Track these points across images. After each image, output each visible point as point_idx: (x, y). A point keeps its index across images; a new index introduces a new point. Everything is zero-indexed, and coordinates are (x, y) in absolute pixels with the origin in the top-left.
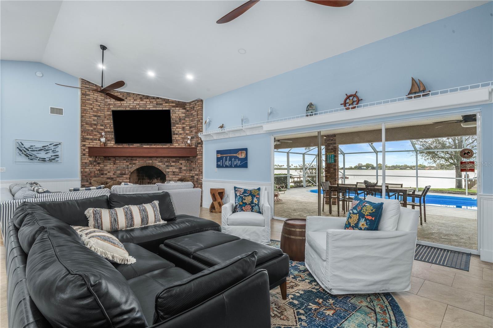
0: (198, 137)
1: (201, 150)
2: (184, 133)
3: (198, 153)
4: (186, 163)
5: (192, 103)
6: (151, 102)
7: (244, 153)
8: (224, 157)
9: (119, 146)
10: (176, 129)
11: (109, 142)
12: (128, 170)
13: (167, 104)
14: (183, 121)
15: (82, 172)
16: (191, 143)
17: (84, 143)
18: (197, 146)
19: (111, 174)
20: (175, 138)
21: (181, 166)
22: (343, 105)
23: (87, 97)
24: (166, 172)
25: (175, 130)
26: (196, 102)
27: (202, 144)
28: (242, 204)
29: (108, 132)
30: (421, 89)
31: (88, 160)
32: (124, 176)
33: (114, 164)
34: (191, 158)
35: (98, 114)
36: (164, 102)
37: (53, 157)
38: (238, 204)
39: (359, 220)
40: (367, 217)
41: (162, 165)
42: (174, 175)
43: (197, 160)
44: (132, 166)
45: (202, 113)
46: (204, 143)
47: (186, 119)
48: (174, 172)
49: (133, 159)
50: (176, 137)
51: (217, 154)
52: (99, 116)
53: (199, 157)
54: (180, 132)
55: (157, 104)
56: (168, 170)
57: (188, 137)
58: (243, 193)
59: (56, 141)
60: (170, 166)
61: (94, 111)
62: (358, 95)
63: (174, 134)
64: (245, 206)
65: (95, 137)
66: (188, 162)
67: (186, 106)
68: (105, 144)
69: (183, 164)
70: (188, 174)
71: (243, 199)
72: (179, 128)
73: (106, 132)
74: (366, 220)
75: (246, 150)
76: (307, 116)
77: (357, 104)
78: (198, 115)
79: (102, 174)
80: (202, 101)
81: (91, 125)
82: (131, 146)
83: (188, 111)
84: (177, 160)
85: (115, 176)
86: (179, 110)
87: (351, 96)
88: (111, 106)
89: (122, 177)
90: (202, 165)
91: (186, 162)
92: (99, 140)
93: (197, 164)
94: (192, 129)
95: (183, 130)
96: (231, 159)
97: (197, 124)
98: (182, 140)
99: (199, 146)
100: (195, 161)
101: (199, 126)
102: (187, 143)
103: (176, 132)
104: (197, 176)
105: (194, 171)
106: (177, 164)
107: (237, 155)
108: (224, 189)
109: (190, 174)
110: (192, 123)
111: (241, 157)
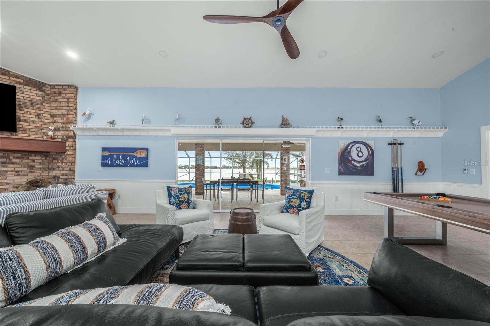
0: (68, 130)
1: (74, 146)
2: (39, 122)
3: (67, 148)
4: (43, 160)
5: (56, 87)
7: (145, 153)
8: (114, 155)
13: (7, 78)
14: (38, 106)
16: (54, 136)
18: (67, 141)
20: (21, 126)
21: (33, 164)
22: (242, 124)
25: (21, 115)
26: (67, 87)
27: (75, 138)
28: (179, 202)
30: (288, 123)
34: (51, 153)
38: (174, 203)
39: (301, 202)
40: (306, 200)
42: (18, 175)
43: (66, 157)
45: (76, 102)
46: (77, 137)
47: (44, 104)
48: (17, 172)
50: (23, 125)
51: (102, 151)
53: (69, 153)
54: (32, 119)
57: (50, 127)
58: (179, 192)
60: (9, 163)
62: (252, 119)
63: (20, 121)
64: (182, 204)
66: (46, 159)
67: (44, 88)
69: (36, 161)
71: (179, 198)
72: (30, 114)
74: (306, 202)
75: (147, 149)
77: (251, 125)
78: (68, 103)
83: (48, 94)
84: (25, 155)
86: (31, 90)
87: (247, 119)
90: (75, 163)
91: (44, 158)
93: (66, 161)
94: (55, 119)
95: (38, 118)
96: (125, 157)
97: (66, 113)
98: (35, 130)
99: (70, 140)
100: (63, 158)
101: (69, 116)
102: (46, 134)
103: (25, 118)
104: (66, 175)
105: (59, 170)
106: (24, 161)
107: (135, 154)
108: (115, 189)
109: (50, 174)
110: (56, 111)
111: (140, 156)
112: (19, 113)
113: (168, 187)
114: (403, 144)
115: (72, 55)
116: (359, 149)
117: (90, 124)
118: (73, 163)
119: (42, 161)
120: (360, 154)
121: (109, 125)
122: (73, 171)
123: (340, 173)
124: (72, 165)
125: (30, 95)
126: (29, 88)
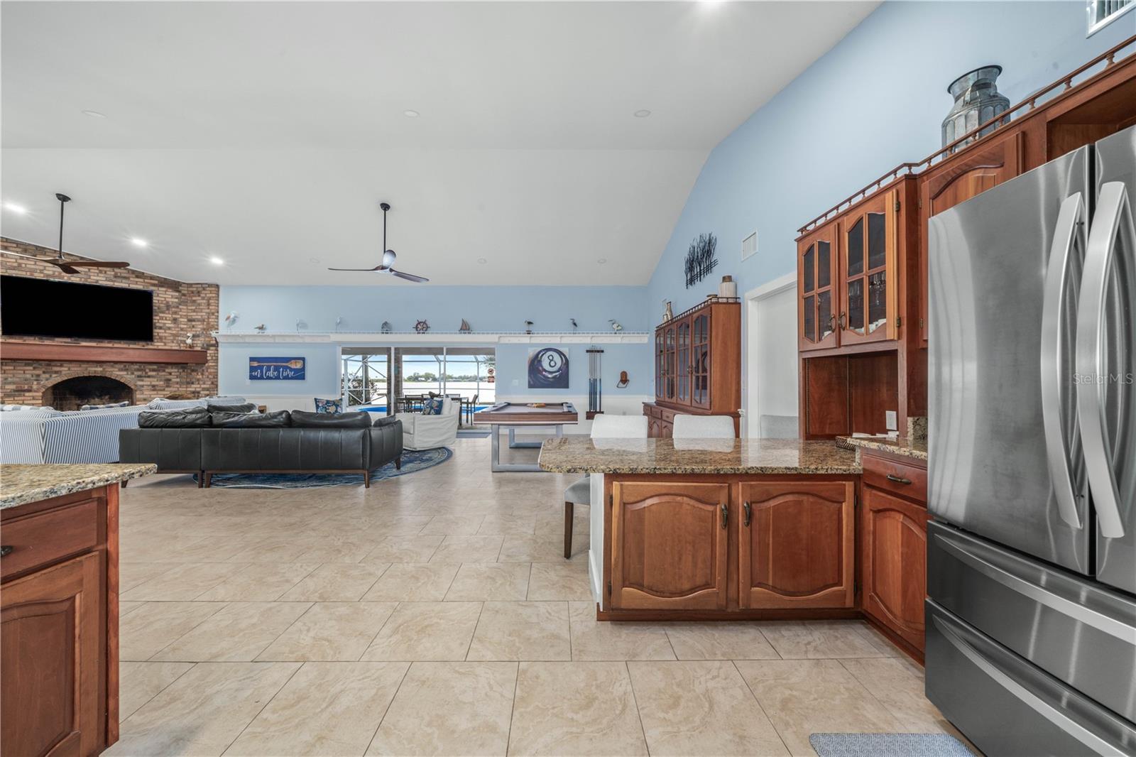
0: (210, 336)
1: (216, 355)
2: (176, 328)
3: (208, 358)
4: (180, 373)
5: (194, 286)
7: (301, 363)
8: (263, 366)
10: (162, 321)
12: (38, 384)
13: (142, 280)
14: (174, 309)
16: (193, 344)
18: (209, 349)
20: (156, 334)
21: (169, 377)
22: (415, 330)
24: (136, 386)
25: (158, 321)
27: (218, 347)
30: (468, 329)
32: (27, 394)
34: (189, 365)
36: (134, 276)
41: (128, 374)
42: (153, 390)
43: (207, 369)
44: (51, 376)
45: (218, 303)
46: (220, 344)
47: (180, 307)
48: (154, 386)
49: (53, 363)
50: (158, 333)
51: (250, 362)
53: (210, 364)
54: (167, 325)
55: (116, 277)
56: (140, 383)
57: (188, 335)
58: (325, 404)
60: (145, 377)
62: (427, 322)
63: (156, 328)
66: (184, 371)
67: (180, 288)
69: (173, 374)
70: (185, 389)
72: (166, 320)
75: (303, 359)
76: (383, 333)
77: (426, 330)
78: (209, 305)
80: (217, 286)
82: (48, 342)
83: (184, 295)
84: (162, 367)
86: (166, 291)
87: (421, 322)
89: (20, 396)
90: (217, 375)
91: (181, 370)
93: (207, 374)
94: (194, 323)
95: (175, 323)
96: (277, 369)
97: (206, 317)
98: (172, 338)
99: (212, 348)
100: (203, 370)
101: (210, 320)
102: (184, 342)
103: (161, 325)
104: (208, 390)
105: (199, 384)
106: (160, 374)
107: (289, 364)
108: (265, 406)
109: (188, 389)
110: (195, 314)
111: (295, 367)
112: (156, 319)
113: (316, 399)
114: (602, 351)
115: (217, 261)
116: (551, 358)
117: (236, 330)
118: (216, 376)
119: (178, 374)
120: (553, 364)
121: (258, 330)
122: (215, 385)
123: (531, 386)
124: (214, 378)
125: (165, 298)
126: (164, 289)
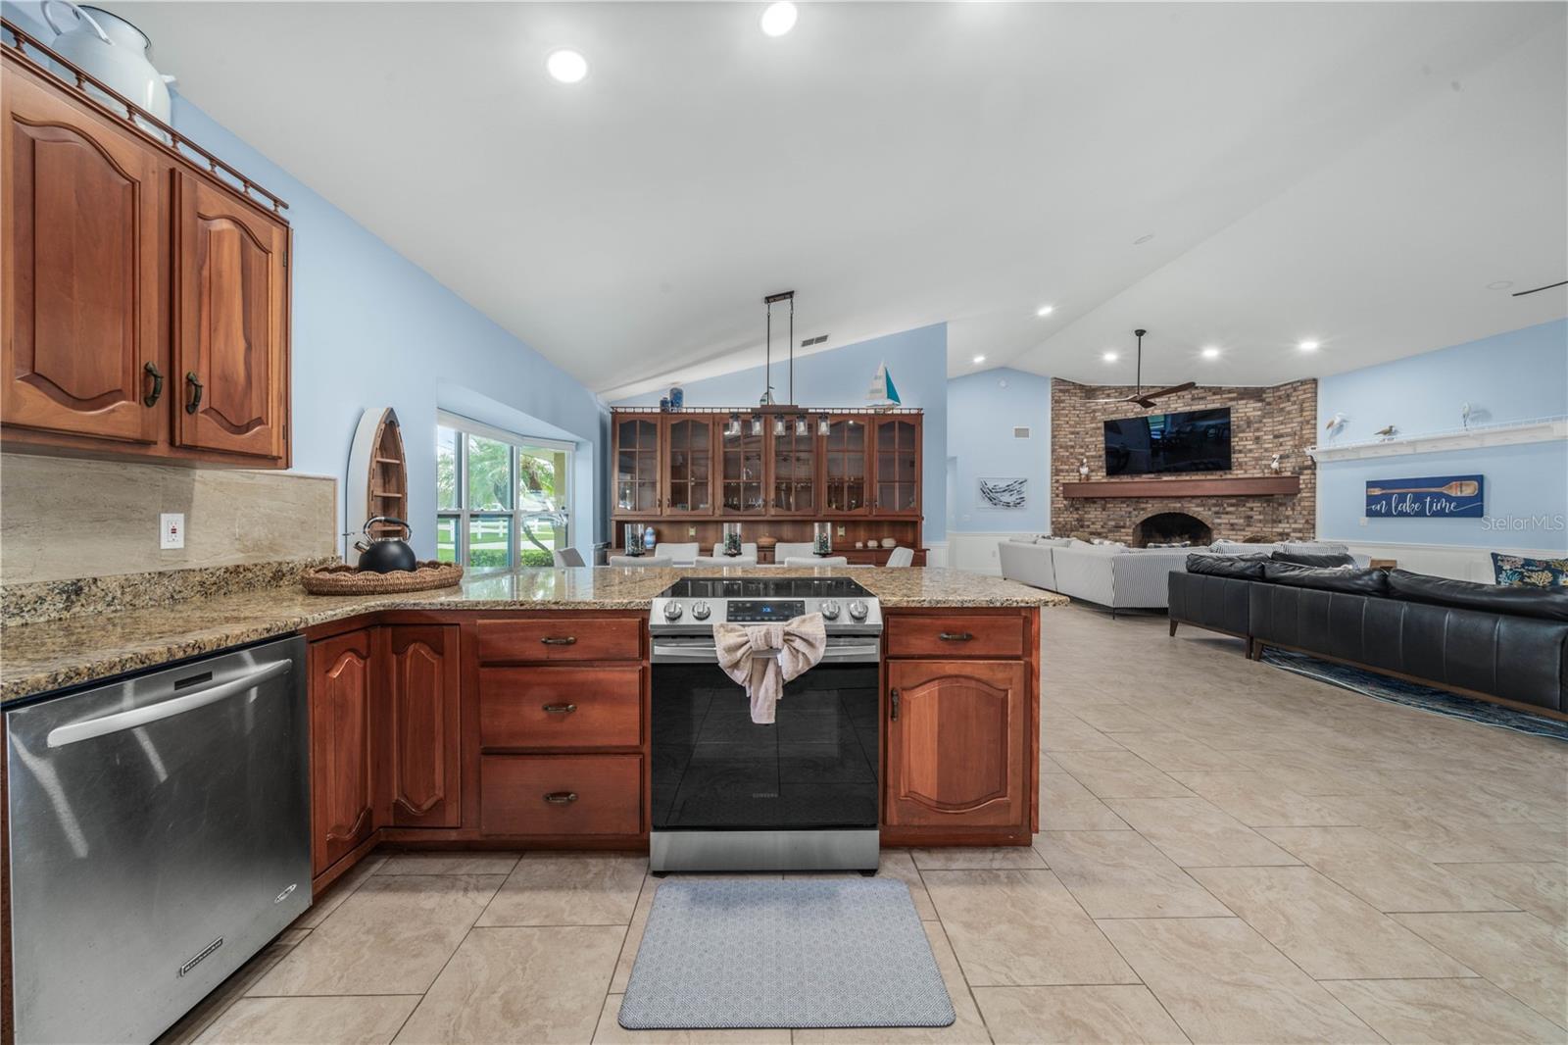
0: (1303, 455)
1: (1312, 481)
2: (1259, 449)
3: (1301, 486)
4: (1264, 508)
5: (1281, 388)
6: (1179, 398)
7: (1472, 487)
8: (1394, 494)
9: (1113, 480)
10: (1242, 442)
11: (1094, 474)
12: (1130, 520)
13: (1218, 397)
14: (1256, 425)
15: (1053, 523)
16: (1280, 468)
17: (1058, 478)
18: (1301, 474)
19: (1098, 526)
20: (1235, 460)
21: (1250, 513)
23: (1062, 405)
24: (1213, 524)
25: (1237, 444)
26: (1299, 384)
27: (1315, 469)
29: (1092, 457)
31: (1062, 503)
32: (1123, 530)
33: (1104, 510)
34: (1276, 497)
35: (1077, 430)
37: (1018, 501)
41: (1204, 510)
42: (1233, 530)
43: (1300, 500)
44: (1139, 513)
45: (1316, 406)
46: (1318, 465)
47: (1265, 420)
48: (1232, 525)
49: (1141, 500)
50: (1237, 458)
51: (1367, 488)
52: (1078, 433)
53: (1304, 495)
54: (1248, 447)
55: (1193, 399)
56: (1217, 521)
57: (1274, 456)
58: (1523, 566)
59: (1021, 477)
60: (1223, 513)
61: (1071, 426)
63: (1234, 453)
65: (1072, 467)
66: (1269, 505)
67: (1264, 396)
68: (1088, 477)
69: (1255, 509)
70: (1269, 529)
72: (1247, 440)
73: (1087, 457)
75: (1480, 479)
78: (1302, 410)
79: (1082, 527)
80: (1314, 381)
81: (1066, 448)
82: (1137, 479)
83: (1269, 404)
84: (1242, 501)
85: (1105, 530)
86: (1246, 404)
88: (1097, 414)
89: (1117, 532)
90: (1314, 510)
91: (1265, 505)
92: (1078, 471)
93: (1299, 508)
94: (1281, 440)
95: (1257, 443)
96: (1418, 498)
97: (1299, 428)
98: (1254, 463)
99: (1306, 472)
100: (1294, 504)
101: (1304, 432)
102: (1269, 466)
103: (1241, 448)
104: (1300, 532)
105: (1288, 523)
106: (1240, 509)
107: (1444, 490)
108: (1395, 561)
109: (1275, 530)
110: (1283, 427)
111: (1459, 494)
112: (1235, 442)
113: (1495, 556)
115: (1309, 346)
117: (1343, 441)
118: (1312, 511)
119: (1262, 509)
122: (1311, 525)
124: (1309, 514)
125: (1246, 413)
126: (1244, 402)
